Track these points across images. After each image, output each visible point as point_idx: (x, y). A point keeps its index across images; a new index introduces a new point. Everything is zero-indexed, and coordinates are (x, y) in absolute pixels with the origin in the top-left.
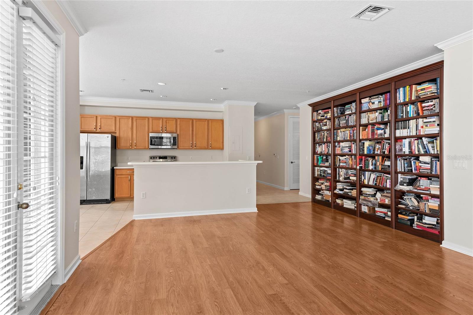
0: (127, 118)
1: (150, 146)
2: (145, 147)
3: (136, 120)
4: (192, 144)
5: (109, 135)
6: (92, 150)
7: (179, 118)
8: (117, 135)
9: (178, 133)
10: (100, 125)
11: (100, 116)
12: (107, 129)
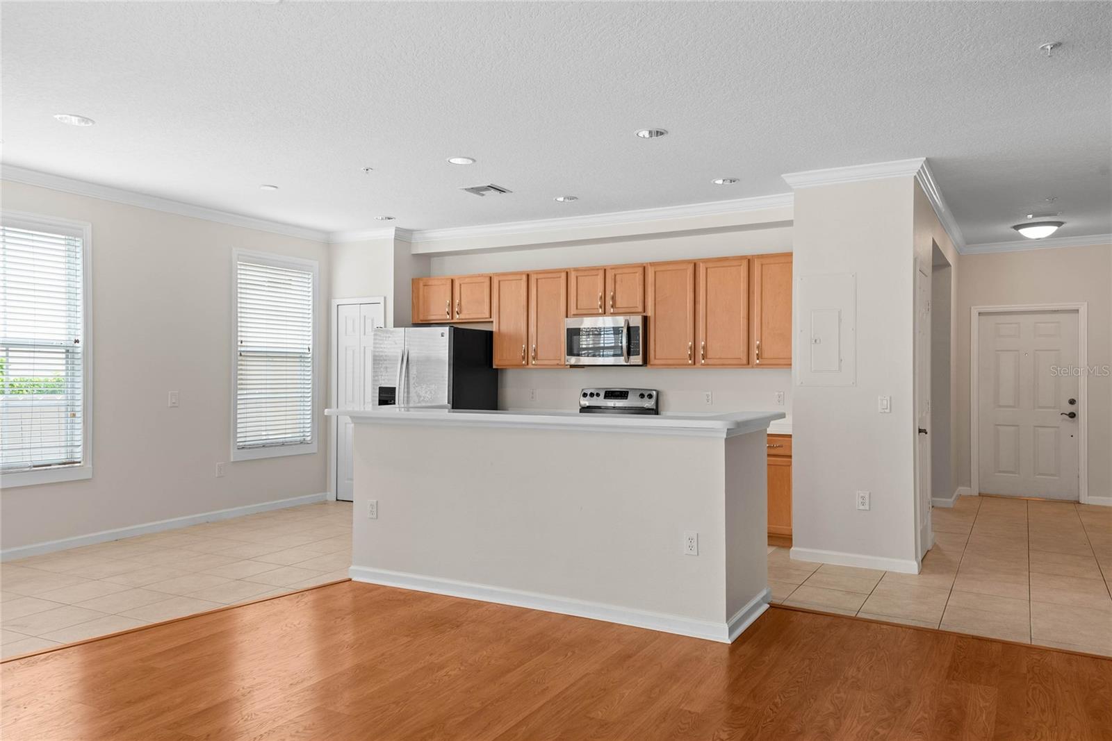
0: (516, 277)
1: (567, 358)
2: (556, 362)
3: (537, 280)
4: (694, 348)
5: (446, 330)
6: (413, 371)
7: (652, 264)
8: (494, 328)
9: (650, 313)
10: (460, 304)
11: (459, 278)
12: (473, 312)
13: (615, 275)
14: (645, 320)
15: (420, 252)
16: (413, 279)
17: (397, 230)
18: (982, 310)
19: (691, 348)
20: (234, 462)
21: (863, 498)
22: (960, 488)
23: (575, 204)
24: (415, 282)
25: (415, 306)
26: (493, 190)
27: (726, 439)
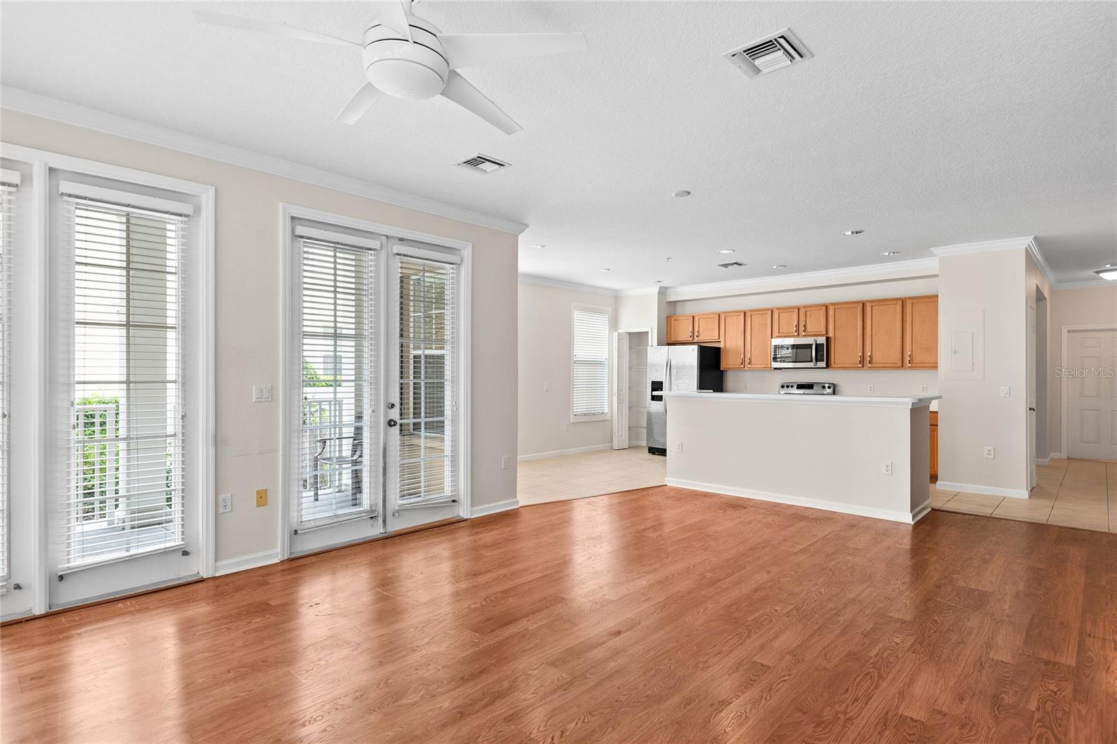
0: (736, 314)
1: (773, 363)
2: (765, 366)
3: (751, 315)
4: (863, 357)
5: (696, 347)
6: (674, 371)
7: (832, 304)
8: (721, 345)
9: (831, 334)
10: (698, 331)
11: (698, 315)
12: (709, 336)
13: (806, 312)
14: (828, 339)
15: (672, 300)
16: (667, 317)
17: (660, 288)
18: (1069, 329)
19: (860, 357)
20: (573, 423)
21: (989, 451)
22: (1053, 454)
23: (785, 269)
24: (668, 318)
25: (669, 332)
26: (735, 265)
27: (911, 409)
